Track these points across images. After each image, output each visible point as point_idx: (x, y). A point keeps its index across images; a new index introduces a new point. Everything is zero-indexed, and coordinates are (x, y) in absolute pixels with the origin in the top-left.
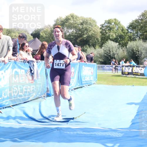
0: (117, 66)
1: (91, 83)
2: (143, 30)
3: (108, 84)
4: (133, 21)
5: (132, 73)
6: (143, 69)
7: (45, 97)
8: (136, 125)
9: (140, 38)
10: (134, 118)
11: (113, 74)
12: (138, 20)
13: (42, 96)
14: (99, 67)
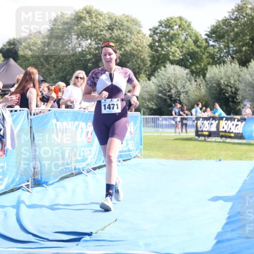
0: (186, 119)
1: (130, 154)
2: (240, 41)
3: (166, 157)
4: (218, 21)
5: (217, 134)
6: (241, 125)
7: (28, 187)
8: (225, 244)
9: (233, 58)
10: (220, 230)
11: (177, 135)
12: (228, 19)
13: (23, 185)
14: (146, 121)
